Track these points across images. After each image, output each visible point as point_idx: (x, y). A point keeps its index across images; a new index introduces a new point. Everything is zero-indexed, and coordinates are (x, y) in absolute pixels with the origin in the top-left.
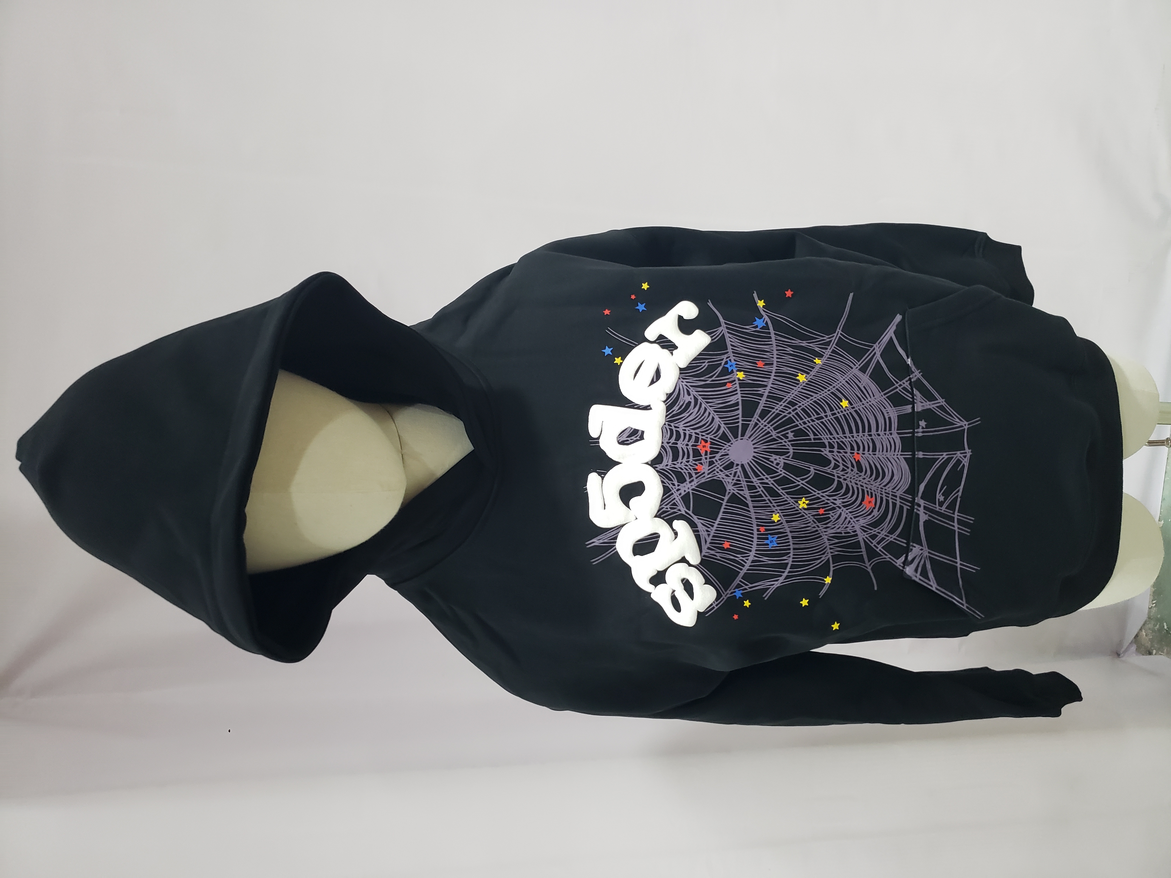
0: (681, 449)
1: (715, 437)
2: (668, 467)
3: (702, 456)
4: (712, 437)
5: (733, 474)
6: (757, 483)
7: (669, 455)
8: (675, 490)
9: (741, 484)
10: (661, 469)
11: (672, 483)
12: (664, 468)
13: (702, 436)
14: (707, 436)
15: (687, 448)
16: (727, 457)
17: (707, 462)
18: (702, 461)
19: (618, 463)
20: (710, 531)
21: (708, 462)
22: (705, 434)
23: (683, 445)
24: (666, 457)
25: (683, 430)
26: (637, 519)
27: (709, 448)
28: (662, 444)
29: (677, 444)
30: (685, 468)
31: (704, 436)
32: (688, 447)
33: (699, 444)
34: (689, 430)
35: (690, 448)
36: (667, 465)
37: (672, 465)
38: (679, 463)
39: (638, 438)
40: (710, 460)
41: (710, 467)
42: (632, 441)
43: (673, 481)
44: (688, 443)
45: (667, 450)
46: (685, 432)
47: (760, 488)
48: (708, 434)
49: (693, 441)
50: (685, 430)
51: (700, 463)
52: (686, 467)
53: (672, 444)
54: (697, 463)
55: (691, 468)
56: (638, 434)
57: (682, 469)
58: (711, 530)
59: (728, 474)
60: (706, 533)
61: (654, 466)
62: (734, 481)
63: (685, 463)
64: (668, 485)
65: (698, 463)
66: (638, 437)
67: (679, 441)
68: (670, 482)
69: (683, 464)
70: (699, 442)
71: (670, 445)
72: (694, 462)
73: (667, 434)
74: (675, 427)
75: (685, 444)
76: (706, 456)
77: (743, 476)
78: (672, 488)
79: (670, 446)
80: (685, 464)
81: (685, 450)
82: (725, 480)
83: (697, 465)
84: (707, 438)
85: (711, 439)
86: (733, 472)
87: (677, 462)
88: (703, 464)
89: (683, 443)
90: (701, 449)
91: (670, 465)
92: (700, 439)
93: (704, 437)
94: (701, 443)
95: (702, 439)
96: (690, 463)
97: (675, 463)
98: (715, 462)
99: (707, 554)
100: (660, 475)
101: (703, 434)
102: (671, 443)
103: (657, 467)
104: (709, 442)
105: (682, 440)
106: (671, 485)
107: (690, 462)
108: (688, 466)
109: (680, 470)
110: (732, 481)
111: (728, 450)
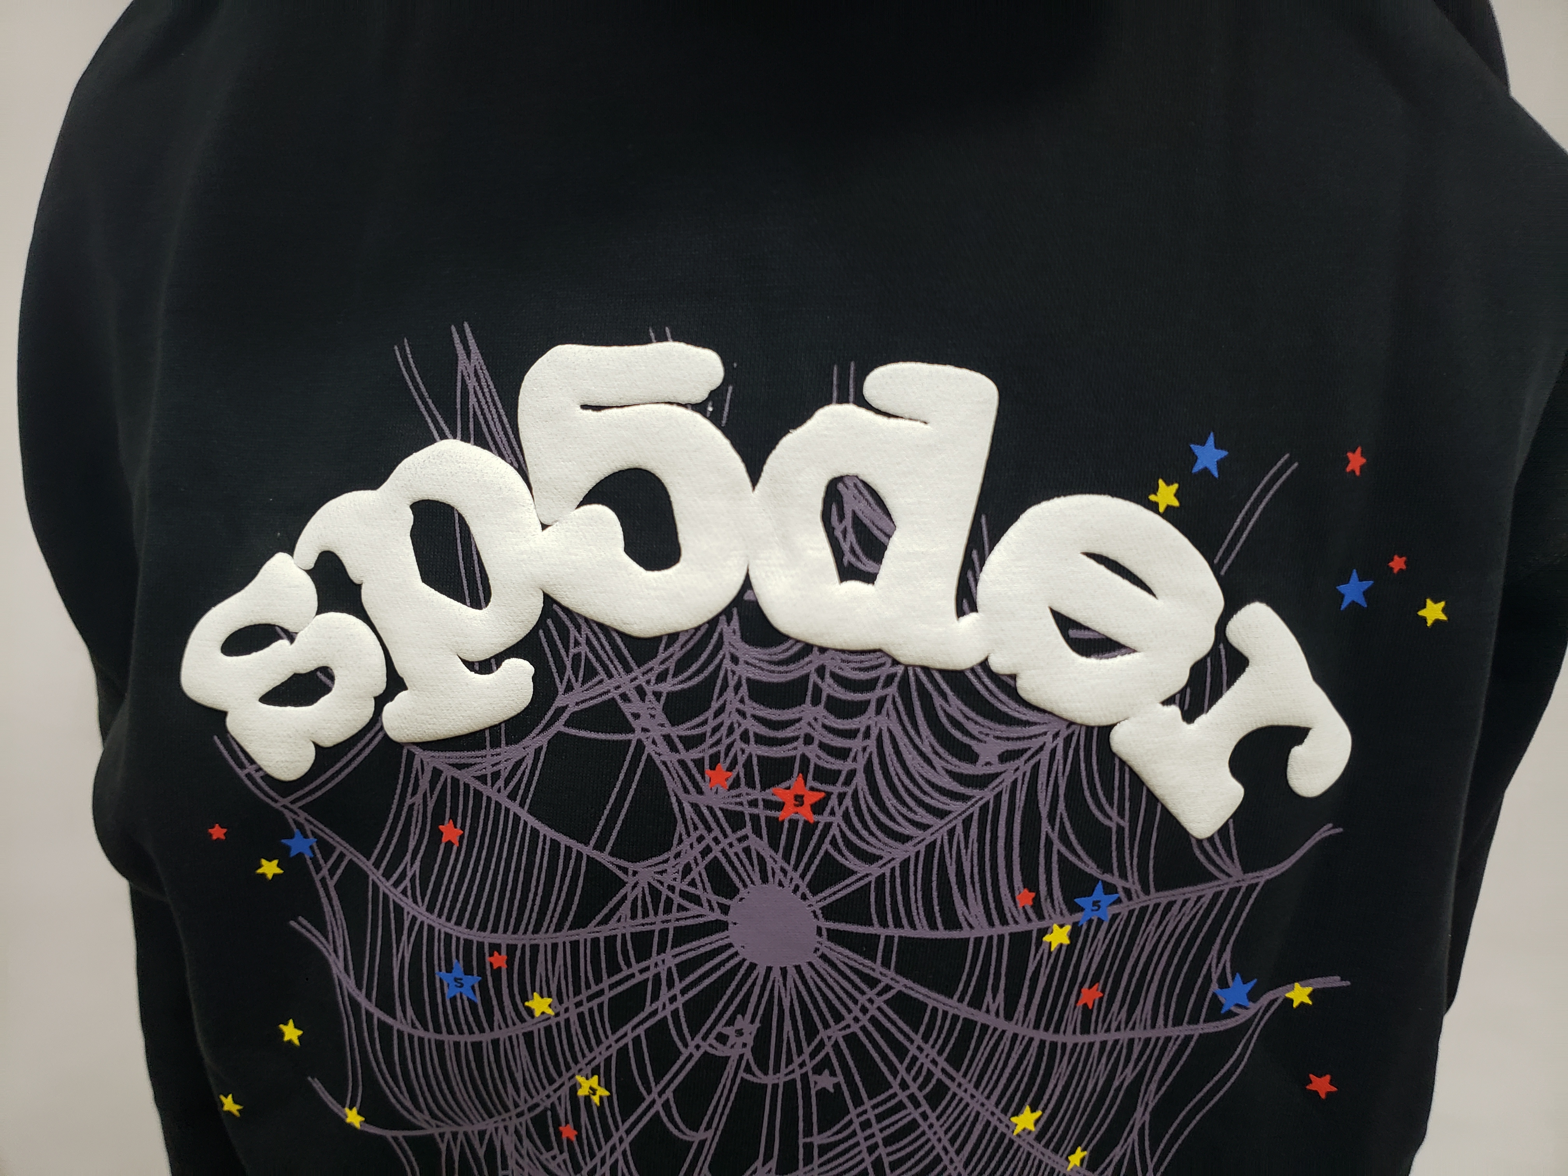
0: (797, 716)
1: (834, 842)
2: (727, 664)
3: (764, 788)
4: (834, 831)
5: (692, 890)
6: (656, 965)
8: (642, 681)
10: (721, 635)
11: (667, 670)
12: (726, 649)
13: (841, 797)
14: (839, 813)
15: (796, 739)
16: (756, 877)
17: (741, 804)
18: (743, 789)
19: (755, 474)
20: (496, 786)
21: (739, 808)
22: (847, 808)
23: (809, 724)
24: (766, 658)
25: (868, 728)
26: (544, 527)
27: (795, 817)
28: (815, 649)
29: (816, 702)
31: (840, 804)
32: (800, 743)
33: (811, 783)
34: (864, 749)
35: (795, 748)
36: (735, 660)
37: (736, 678)
38: (741, 706)
39: (848, 557)
40: (747, 818)
41: (720, 814)
42: (838, 533)
43: (675, 675)
44: (816, 742)
45: (792, 667)
46: (860, 735)
47: (641, 971)
48: (846, 816)
49: (821, 763)
50: (867, 735)
51: (737, 780)
52: (724, 730)
53: (815, 685)
54: (740, 769)
55: (722, 748)
56: (864, 558)
57: (717, 714)
58: (499, 791)
59: (694, 874)
60: (489, 771)
62: (665, 892)
63: (740, 725)
64: (661, 656)
65: (738, 775)
66: (853, 560)
68: (671, 665)
69: (736, 717)
70: (817, 785)
71: (814, 678)
72: (742, 759)
73: (855, 669)
74: (881, 701)
75: (814, 734)
76: (761, 804)
77: (683, 923)
78: (651, 669)
79: (807, 677)
80: (736, 726)
81: (788, 730)
82: (672, 862)
83: (731, 768)
84: (832, 813)
85: (828, 826)
86: (699, 892)
87: (746, 699)
88: (734, 792)
89: (818, 726)
90: (788, 788)
91: (734, 673)
92: (829, 788)
93: (833, 801)
94: (812, 789)
95: (829, 795)
96: (739, 745)
97: (744, 690)
98: (740, 833)
99: (416, 764)
100: (698, 629)
101: (848, 802)
102: (819, 681)
103: (729, 622)
104: (814, 818)
105: (827, 723)
106: (659, 669)
107: (744, 746)
108: (728, 736)
109: (715, 705)
110: (666, 885)
111: (781, 884)
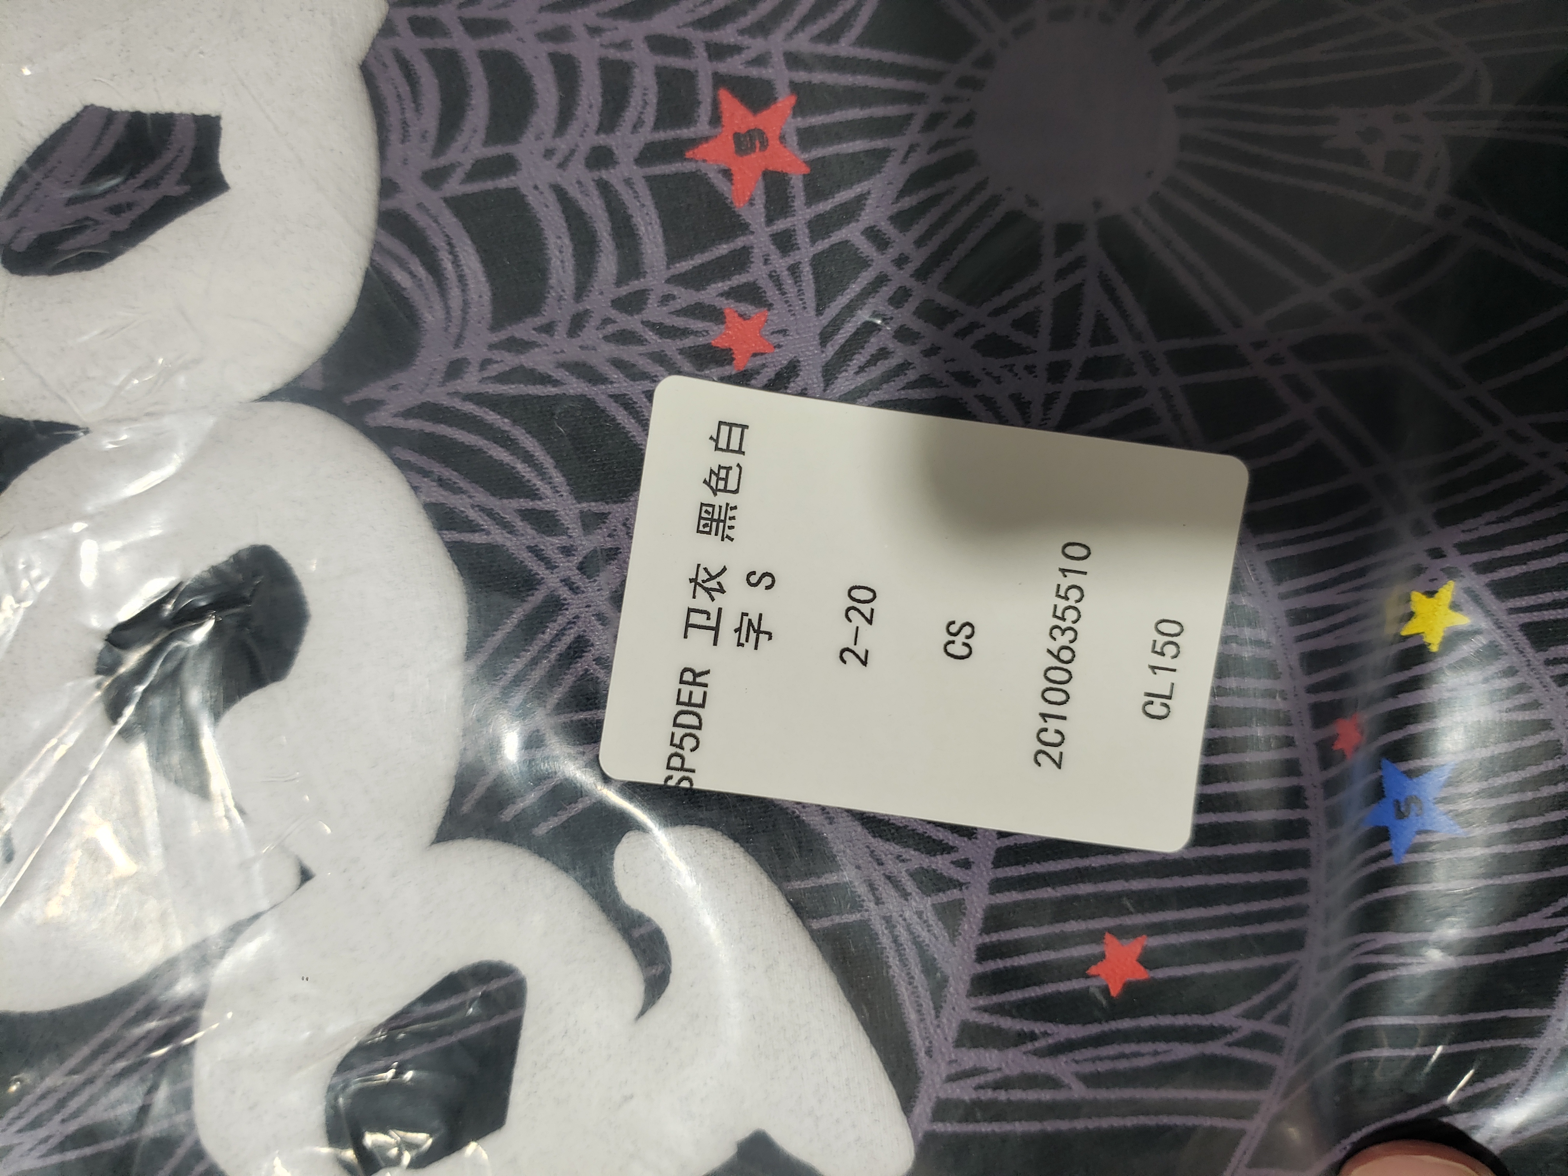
7: (461, 278)
9: (1136, 393)
30: (619, 364)
61: (348, 400)
67: (529, 136)
